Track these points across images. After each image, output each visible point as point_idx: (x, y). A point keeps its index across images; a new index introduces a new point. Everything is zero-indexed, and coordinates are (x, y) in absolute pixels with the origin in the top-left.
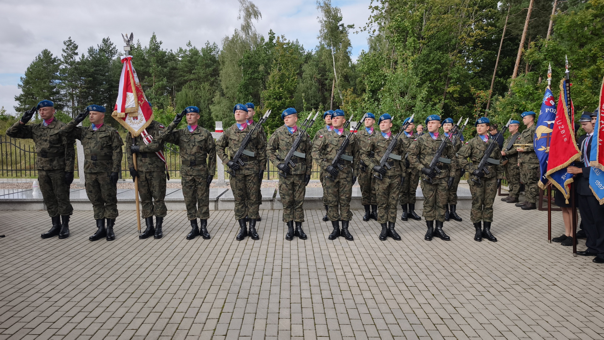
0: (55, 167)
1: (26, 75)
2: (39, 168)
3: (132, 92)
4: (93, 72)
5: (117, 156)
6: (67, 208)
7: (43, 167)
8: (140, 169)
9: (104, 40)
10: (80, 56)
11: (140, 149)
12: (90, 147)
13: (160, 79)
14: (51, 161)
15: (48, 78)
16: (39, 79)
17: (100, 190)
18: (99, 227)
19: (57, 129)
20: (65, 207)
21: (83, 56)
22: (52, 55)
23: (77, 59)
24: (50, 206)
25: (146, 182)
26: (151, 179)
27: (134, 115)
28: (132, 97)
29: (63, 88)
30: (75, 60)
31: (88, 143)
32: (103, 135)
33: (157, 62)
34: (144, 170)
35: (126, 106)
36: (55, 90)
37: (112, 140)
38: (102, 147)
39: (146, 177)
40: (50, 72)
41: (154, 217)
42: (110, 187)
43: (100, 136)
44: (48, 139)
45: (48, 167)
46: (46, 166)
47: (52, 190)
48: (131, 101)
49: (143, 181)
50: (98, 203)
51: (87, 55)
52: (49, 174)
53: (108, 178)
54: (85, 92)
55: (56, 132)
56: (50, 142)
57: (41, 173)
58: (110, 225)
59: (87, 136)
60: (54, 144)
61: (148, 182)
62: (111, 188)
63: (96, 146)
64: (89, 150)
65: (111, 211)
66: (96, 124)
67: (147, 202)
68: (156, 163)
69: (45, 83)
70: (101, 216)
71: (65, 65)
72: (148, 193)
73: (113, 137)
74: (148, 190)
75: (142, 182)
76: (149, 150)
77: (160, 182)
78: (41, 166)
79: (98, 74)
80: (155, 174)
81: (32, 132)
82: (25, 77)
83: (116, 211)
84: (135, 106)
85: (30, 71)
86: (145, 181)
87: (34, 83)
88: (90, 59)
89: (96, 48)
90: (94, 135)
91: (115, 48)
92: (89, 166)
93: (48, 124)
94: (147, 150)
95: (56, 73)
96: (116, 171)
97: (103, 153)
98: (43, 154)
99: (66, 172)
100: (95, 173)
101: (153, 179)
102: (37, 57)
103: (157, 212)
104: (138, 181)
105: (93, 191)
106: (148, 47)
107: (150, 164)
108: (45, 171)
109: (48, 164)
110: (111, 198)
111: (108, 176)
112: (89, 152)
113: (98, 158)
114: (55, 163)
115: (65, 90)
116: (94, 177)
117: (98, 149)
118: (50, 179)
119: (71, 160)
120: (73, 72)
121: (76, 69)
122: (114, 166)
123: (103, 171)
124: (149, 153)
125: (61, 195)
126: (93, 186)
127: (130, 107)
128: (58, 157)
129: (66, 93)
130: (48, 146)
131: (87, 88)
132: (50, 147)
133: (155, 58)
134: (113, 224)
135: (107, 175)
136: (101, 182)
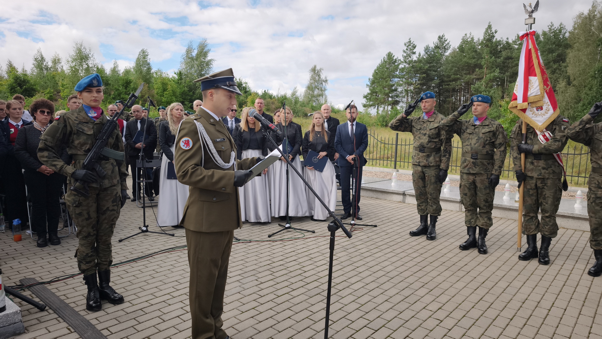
0: (431, 163)
1: (373, 76)
2: (415, 163)
3: (535, 75)
4: (427, 69)
5: (501, 155)
6: (436, 208)
7: (419, 162)
8: (529, 174)
9: (439, 37)
10: (417, 55)
11: (534, 149)
12: (471, 144)
13: (492, 70)
14: (428, 156)
15: (390, 78)
16: (382, 78)
17: (476, 194)
18: (470, 236)
19: (437, 123)
20: (435, 207)
21: (420, 55)
22: (394, 56)
23: (415, 58)
24: (421, 203)
25: (535, 191)
26: (543, 188)
27: (539, 104)
28: (535, 82)
29: (401, 85)
30: (412, 59)
31: (468, 139)
32: (486, 130)
33: (491, 53)
34: (535, 175)
35: (529, 93)
36: (393, 88)
37: (496, 136)
38: (484, 144)
39: (536, 185)
40: (391, 72)
41: (539, 236)
42: (488, 191)
43: (483, 131)
44: (428, 133)
45: (424, 162)
46: (422, 162)
47: (425, 187)
48: (535, 87)
49: (531, 189)
50: (472, 208)
51: (423, 53)
52: (424, 170)
53: (487, 180)
54: (419, 88)
55: (436, 125)
56: (429, 136)
57: (416, 168)
58: (483, 235)
59: (468, 131)
60: (433, 138)
61: (537, 191)
62: (489, 193)
63: (478, 142)
64: (469, 147)
65: (486, 219)
66: (479, 117)
67: (532, 215)
68: (553, 168)
69: (386, 82)
70: (473, 223)
71: (404, 64)
72: (534, 204)
73: (498, 133)
74: (535, 201)
75: (529, 189)
76: (547, 150)
77: (555, 193)
78: (418, 161)
79: (430, 71)
80: (549, 182)
81: (412, 125)
82: (372, 77)
83: (490, 219)
84: (539, 93)
85: (376, 72)
86: (534, 189)
87: (379, 82)
88: (425, 57)
89: (432, 46)
90: (476, 130)
91: (448, 43)
92: (467, 165)
93: (428, 117)
94: (544, 151)
95: (396, 72)
96: (497, 173)
97: (484, 151)
98: (421, 148)
99: (441, 170)
100: (473, 174)
101: (545, 187)
102: (383, 60)
103: (544, 229)
104: (524, 187)
105: (469, 194)
106: (482, 38)
107: (544, 168)
108: (421, 166)
109: (424, 160)
110: (487, 204)
111: (488, 178)
112: (470, 149)
113: (479, 157)
114: (431, 159)
115: (402, 87)
116: (471, 178)
117: (480, 146)
118: (425, 175)
119: (447, 156)
120: (411, 70)
121: (413, 67)
122: (496, 168)
123: (482, 172)
124: (545, 154)
125: (434, 193)
126: (469, 189)
127: (534, 94)
128: (434, 153)
129: (402, 90)
130: (427, 140)
131: (421, 84)
132: (429, 142)
133: (488, 49)
134: (486, 234)
135: (486, 177)
136: (479, 185)
